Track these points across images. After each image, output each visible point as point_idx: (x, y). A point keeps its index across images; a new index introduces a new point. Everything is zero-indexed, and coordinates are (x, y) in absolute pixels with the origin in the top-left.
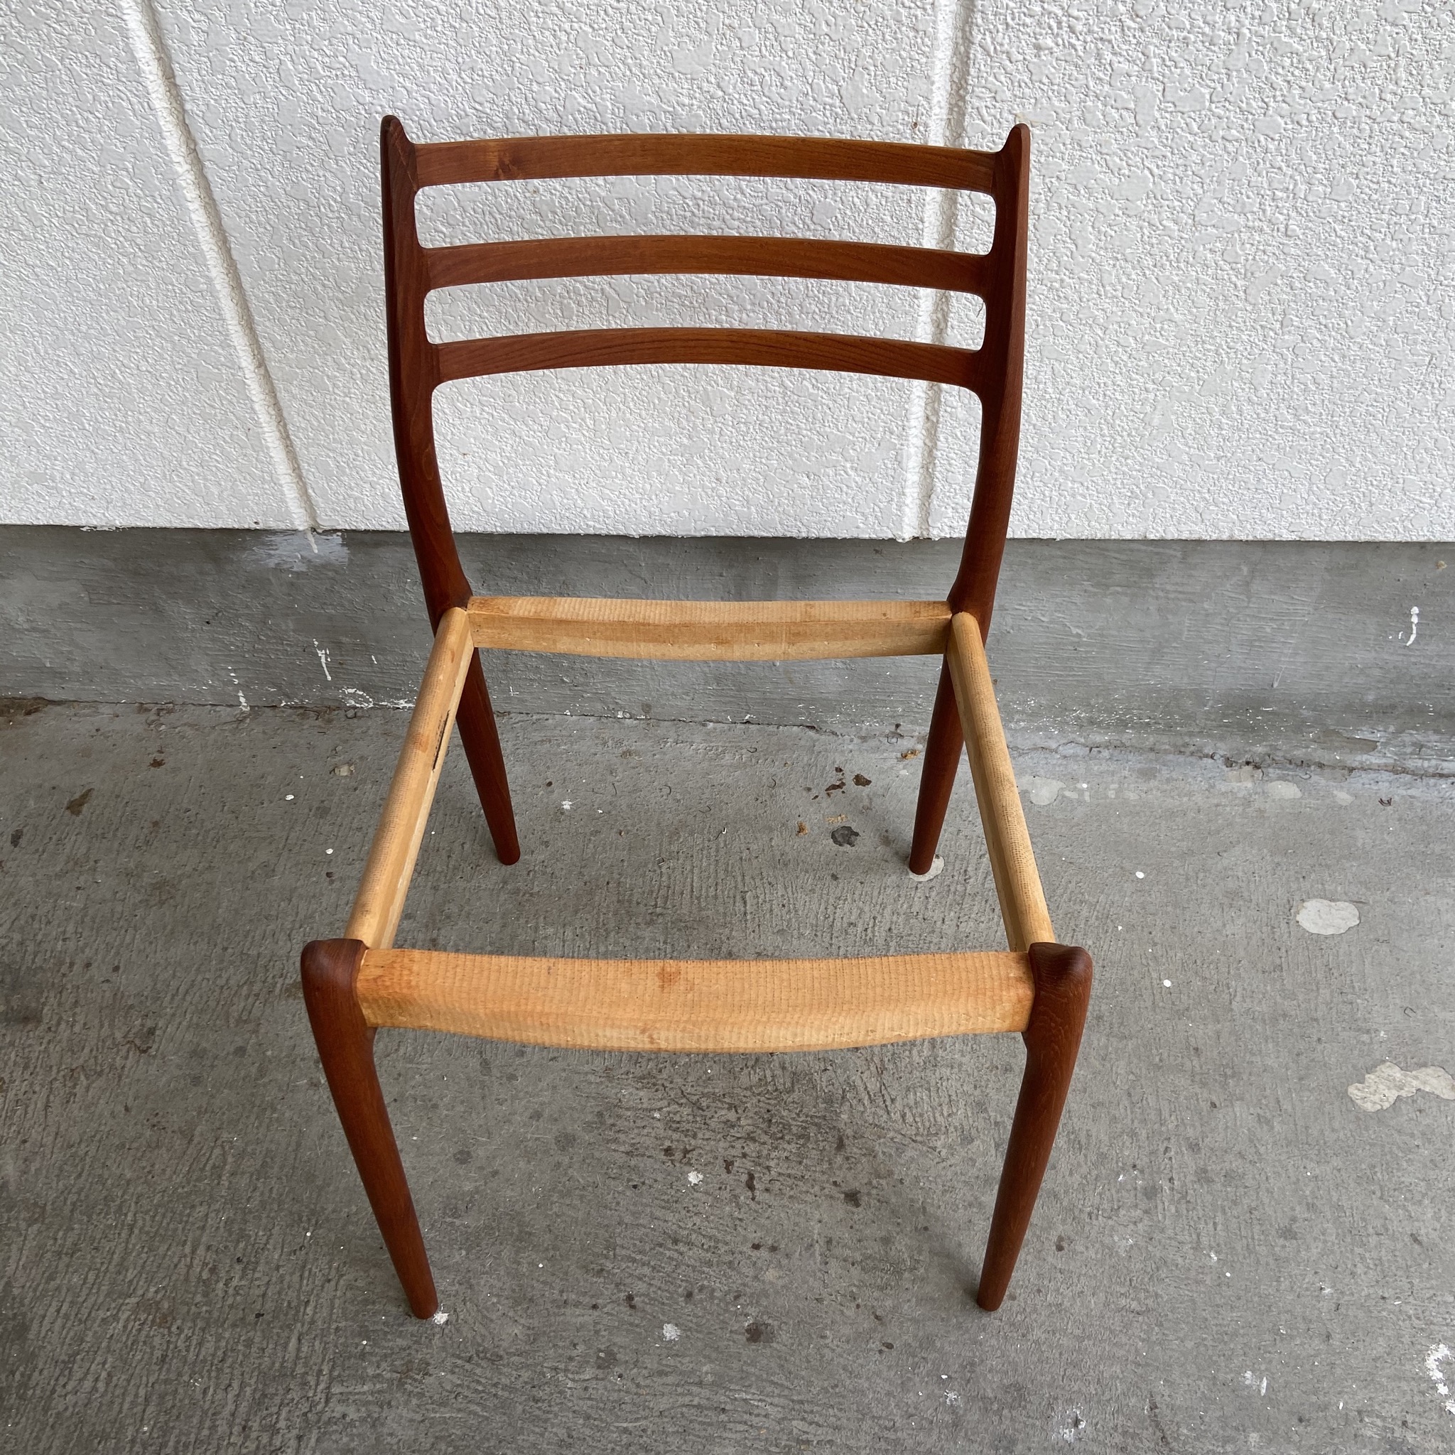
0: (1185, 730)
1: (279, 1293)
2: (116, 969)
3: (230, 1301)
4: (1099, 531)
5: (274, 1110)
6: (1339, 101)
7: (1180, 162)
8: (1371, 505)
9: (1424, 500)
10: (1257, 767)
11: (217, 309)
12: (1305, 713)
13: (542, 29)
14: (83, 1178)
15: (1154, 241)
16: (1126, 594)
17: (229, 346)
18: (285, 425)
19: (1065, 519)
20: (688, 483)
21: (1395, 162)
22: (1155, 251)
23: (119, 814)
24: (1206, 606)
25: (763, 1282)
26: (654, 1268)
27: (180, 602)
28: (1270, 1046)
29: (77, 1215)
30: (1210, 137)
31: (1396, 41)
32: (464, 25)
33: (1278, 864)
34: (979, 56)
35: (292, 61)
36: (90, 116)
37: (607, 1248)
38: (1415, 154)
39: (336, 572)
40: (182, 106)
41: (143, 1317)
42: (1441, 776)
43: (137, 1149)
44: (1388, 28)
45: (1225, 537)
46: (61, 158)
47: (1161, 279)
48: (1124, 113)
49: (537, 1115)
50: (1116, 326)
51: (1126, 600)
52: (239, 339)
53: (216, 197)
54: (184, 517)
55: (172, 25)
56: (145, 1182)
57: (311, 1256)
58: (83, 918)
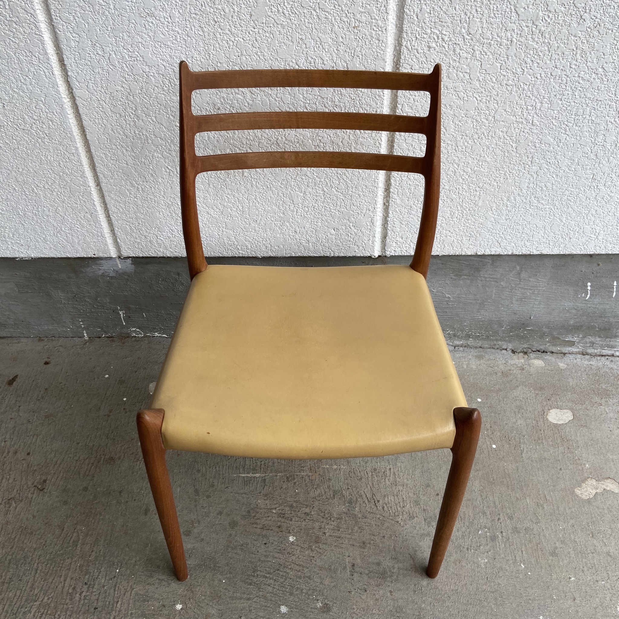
0: (494, 338)
1: (105, 598)
2: (28, 454)
3: (82, 602)
4: (458, 252)
5: (101, 514)
6: (553, 68)
7: (489, 94)
8: (570, 238)
9: (592, 236)
10: (525, 353)
11: (80, 161)
12: (545, 330)
13: (222, 40)
14: (13, 549)
15: (478, 127)
16: (469, 279)
17: (85, 177)
18: (108, 211)
19: (443, 247)
20: (283, 233)
21: (576, 94)
22: (479, 132)
23: (30, 385)
24: (502, 283)
25: (325, 585)
26: (275, 580)
27: (59, 291)
28: (540, 472)
29: (12, 565)
30: (501, 84)
31: (576, 43)
32: (189, 38)
33: (537, 394)
34: (405, 51)
35: (115, 54)
36: (27, 78)
37: (254, 572)
38: (585, 90)
39: (129, 276)
40: (67, 73)
41: (42, 611)
42: (602, 356)
43: (39, 534)
44: (573, 38)
45: (510, 253)
46: (13, 96)
47: (481, 143)
48: (465, 74)
49: (220, 513)
50: (463, 164)
51: (468, 281)
52: (89, 174)
53: (81, 113)
54: (62, 253)
55: (64, 39)
56: (43, 549)
57: (119, 580)
58: (13, 432)
